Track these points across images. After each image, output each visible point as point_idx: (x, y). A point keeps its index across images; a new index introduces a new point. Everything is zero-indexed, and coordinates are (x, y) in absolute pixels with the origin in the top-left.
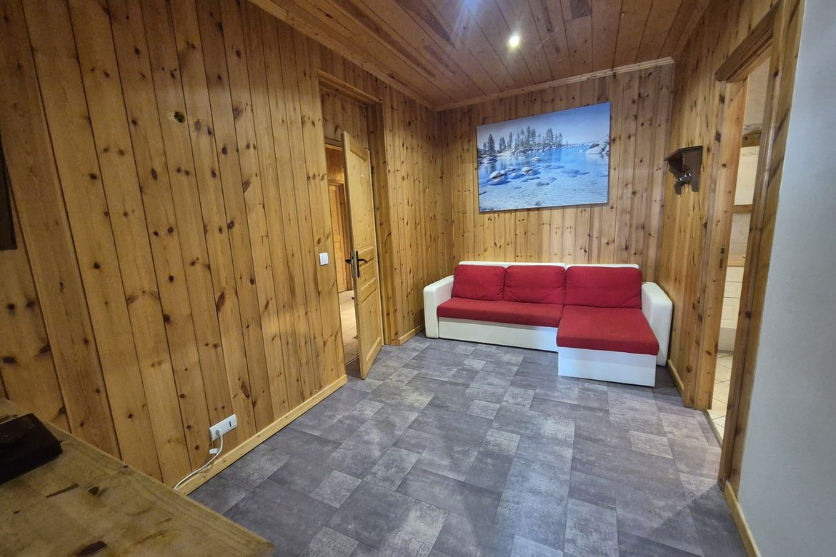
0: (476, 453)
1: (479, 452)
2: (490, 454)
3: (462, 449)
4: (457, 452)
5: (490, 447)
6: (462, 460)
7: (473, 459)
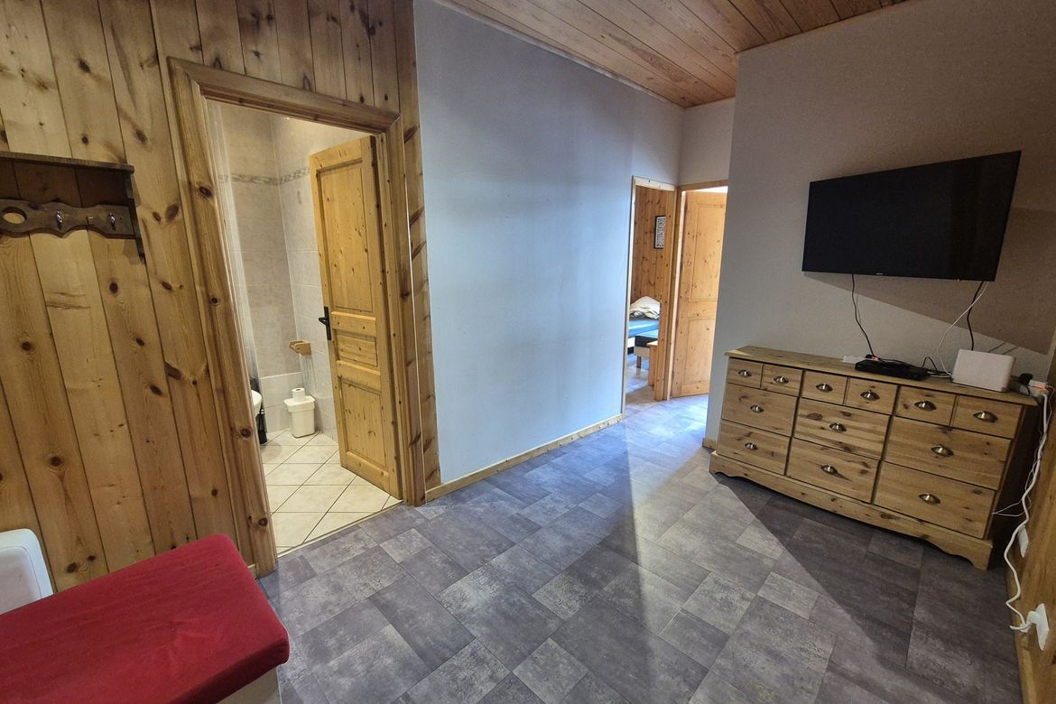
0: (606, 589)
1: (601, 588)
2: (589, 582)
3: (622, 600)
4: (629, 596)
5: (583, 591)
6: (627, 585)
7: (613, 582)
